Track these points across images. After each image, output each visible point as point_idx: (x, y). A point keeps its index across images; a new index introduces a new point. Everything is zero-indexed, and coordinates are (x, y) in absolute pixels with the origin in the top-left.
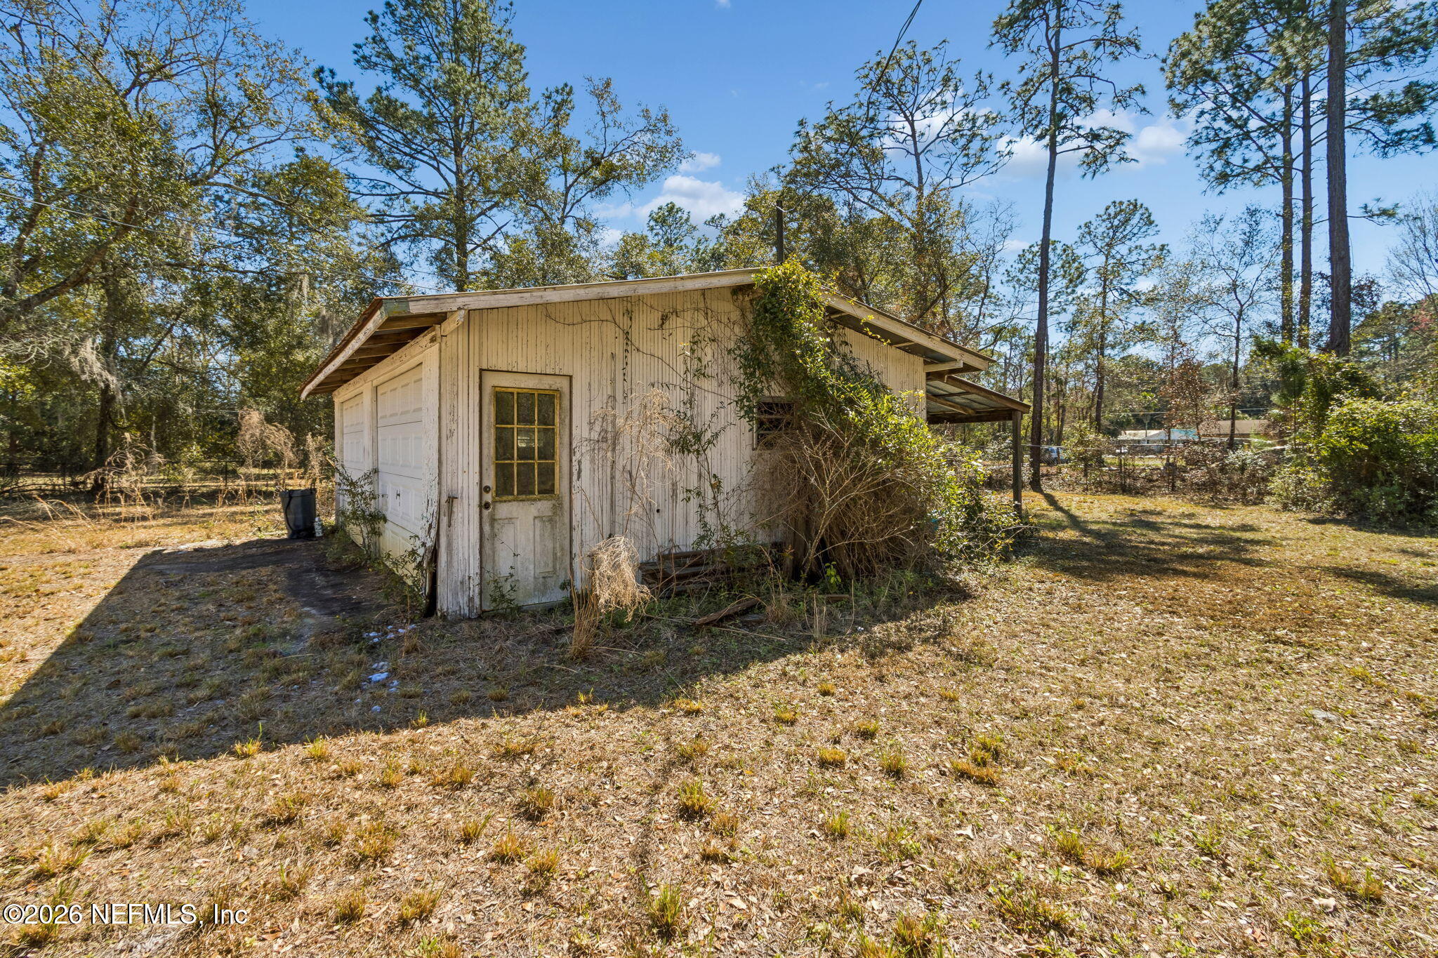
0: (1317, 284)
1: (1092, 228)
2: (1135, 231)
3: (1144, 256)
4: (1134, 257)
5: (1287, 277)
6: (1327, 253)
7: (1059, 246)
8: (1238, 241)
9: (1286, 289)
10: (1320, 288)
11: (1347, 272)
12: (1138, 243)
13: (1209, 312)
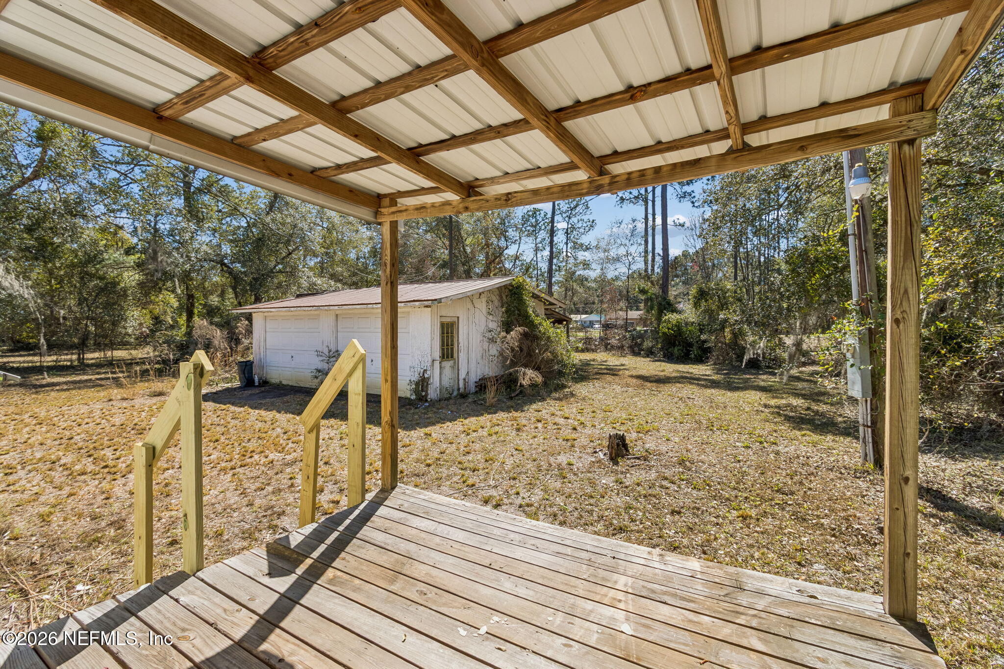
0: (657, 258)
1: (561, 206)
2: (581, 211)
3: (585, 225)
4: (580, 225)
5: (646, 252)
6: (661, 247)
7: (542, 212)
8: (628, 232)
9: (646, 257)
10: (658, 260)
11: (668, 255)
12: (582, 218)
13: (618, 265)
